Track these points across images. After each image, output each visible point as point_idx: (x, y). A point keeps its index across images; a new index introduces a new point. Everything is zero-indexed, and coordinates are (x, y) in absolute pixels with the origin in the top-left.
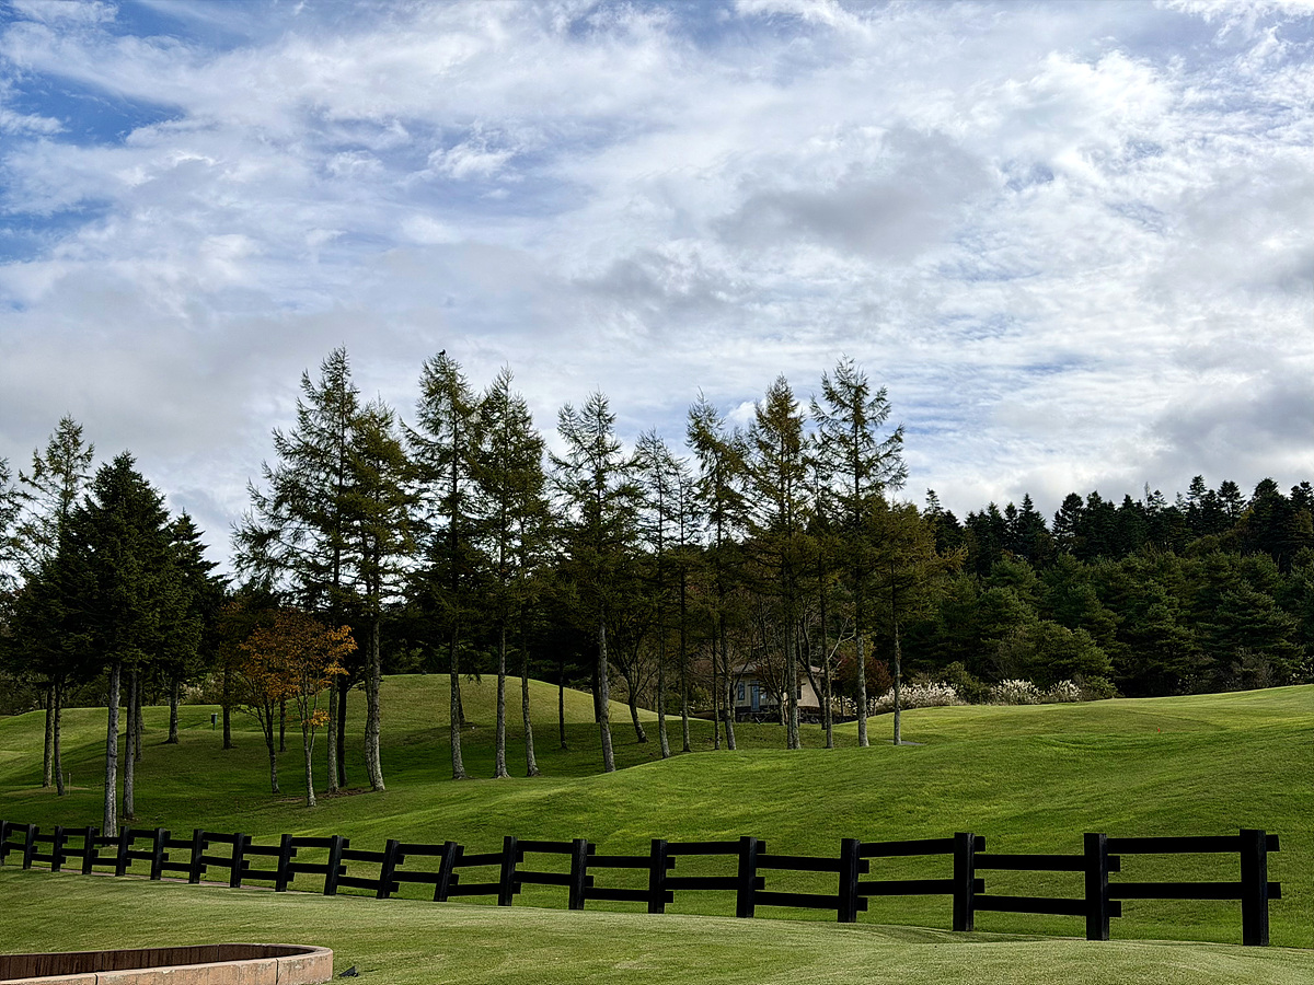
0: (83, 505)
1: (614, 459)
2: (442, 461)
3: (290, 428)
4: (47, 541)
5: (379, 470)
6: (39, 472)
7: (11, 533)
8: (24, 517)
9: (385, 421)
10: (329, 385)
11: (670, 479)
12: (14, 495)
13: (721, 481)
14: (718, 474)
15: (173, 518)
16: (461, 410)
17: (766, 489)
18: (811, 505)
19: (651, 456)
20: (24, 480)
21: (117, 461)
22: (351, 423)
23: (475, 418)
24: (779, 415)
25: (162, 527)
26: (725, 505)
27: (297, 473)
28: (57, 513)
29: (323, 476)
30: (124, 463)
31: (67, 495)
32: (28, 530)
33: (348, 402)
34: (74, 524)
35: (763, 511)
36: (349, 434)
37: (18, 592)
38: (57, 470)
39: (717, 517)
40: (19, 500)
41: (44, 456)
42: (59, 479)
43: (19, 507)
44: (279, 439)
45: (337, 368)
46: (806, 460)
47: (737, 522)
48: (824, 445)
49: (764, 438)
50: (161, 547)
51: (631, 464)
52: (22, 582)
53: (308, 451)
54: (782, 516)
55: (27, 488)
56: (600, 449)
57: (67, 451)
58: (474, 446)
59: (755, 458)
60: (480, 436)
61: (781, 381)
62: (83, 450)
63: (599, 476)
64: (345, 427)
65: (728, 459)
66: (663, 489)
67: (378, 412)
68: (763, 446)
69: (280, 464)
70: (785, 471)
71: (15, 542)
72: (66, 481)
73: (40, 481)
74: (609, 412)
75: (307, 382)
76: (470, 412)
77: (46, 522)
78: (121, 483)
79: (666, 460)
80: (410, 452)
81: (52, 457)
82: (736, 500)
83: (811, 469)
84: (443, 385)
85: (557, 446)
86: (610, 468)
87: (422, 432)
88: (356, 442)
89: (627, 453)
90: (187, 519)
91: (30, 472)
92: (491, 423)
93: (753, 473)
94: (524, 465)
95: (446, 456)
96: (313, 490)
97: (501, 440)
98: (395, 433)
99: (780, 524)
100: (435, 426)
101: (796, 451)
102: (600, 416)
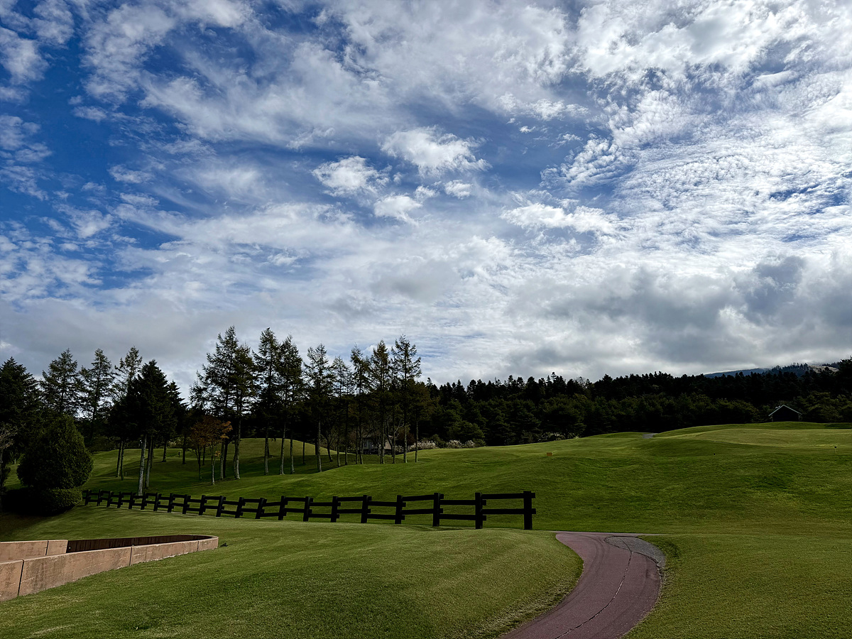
0: (137, 378)
1: (326, 365)
2: (266, 365)
3: (213, 351)
4: (123, 390)
5: (244, 368)
6: (122, 365)
7: (110, 387)
8: (115, 381)
9: (247, 351)
10: (228, 338)
11: (345, 372)
12: (112, 374)
13: (361, 373)
14: (361, 371)
15: (169, 383)
16: (275, 348)
17: (376, 376)
18: (390, 382)
19: (339, 366)
20: (116, 368)
21: (150, 363)
22: (235, 351)
23: (278, 351)
24: (381, 353)
25: (165, 386)
26: (362, 381)
27: (214, 368)
28: (127, 380)
29: (224, 369)
30: (153, 363)
31: (132, 374)
32: (117, 386)
33: (235, 344)
34: (133, 385)
35: (375, 384)
36: (234, 355)
37: (111, 407)
38: (128, 366)
39: (359, 386)
40: (114, 375)
41: (124, 360)
42: (129, 369)
43: (114, 378)
44: (209, 356)
45: (231, 333)
46: (389, 367)
47: (366, 387)
48: (395, 363)
49: (376, 359)
50: (164, 393)
51: (332, 367)
52: (113, 404)
53: (218, 360)
54: (381, 385)
55: (117, 371)
56: (321, 362)
57: (133, 359)
58: (278, 360)
59: (373, 366)
60: (280, 357)
61: (382, 341)
62: (138, 359)
63: (321, 371)
64: (233, 353)
65: (364, 366)
66: (342, 376)
67: (244, 347)
68: (375, 362)
69: (208, 364)
70: (383, 371)
71: (111, 390)
72: (131, 369)
73: (122, 369)
74: (325, 350)
75: (220, 337)
76: (278, 348)
77: (123, 383)
78: (151, 371)
79: (343, 366)
80: (255, 362)
81: (127, 361)
82: (366, 380)
83: (391, 370)
84: (268, 339)
85: (307, 360)
86: (324, 368)
87: (260, 355)
88: (236, 358)
89: (330, 364)
90: (174, 383)
91: (119, 366)
92: (284, 353)
93: (372, 371)
94: (295, 367)
95: (268, 363)
96: (220, 374)
97: (287, 358)
98: (250, 355)
99: (380, 388)
100: (265, 353)
101: (386, 364)
102: (322, 351)
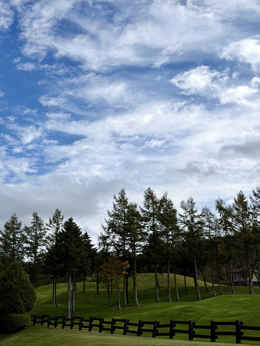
0: (61, 231)
1: (196, 214)
2: (150, 216)
3: (111, 209)
4: (53, 240)
5: (134, 219)
6: (51, 223)
7: (44, 239)
8: (47, 234)
9: (135, 206)
10: (121, 198)
11: (212, 219)
12: (45, 229)
13: (226, 219)
14: (225, 217)
15: (83, 233)
16: (155, 203)
17: (239, 221)
18: (252, 225)
19: (206, 212)
20: (47, 225)
21: (69, 220)
22: (126, 207)
23: (158, 205)
24: (241, 200)
25: (80, 236)
26: (227, 225)
27: (113, 221)
28: (55, 233)
29: (120, 221)
30: (71, 220)
31: (58, 229)
32: (48, 238)
33: (126, 202)
34: (59, 236)
35: (238, 227)
36: (126, 210)
37: (46, 253)
38: (55, 222)
39: (225, 229)
40: (46, 230)
41: (52, 219)
42: (55, 225)
43: (46, 232)
44: (109, 212)
45: (123, 193)
46: (249, 213)
47: (231, 230)
48: (254, 208)
49: (237, 207)
50: (80, 241)
51: (201, 215)
52: (47, 251)
53: (115, 215)
54: (243, 228)
55: (48, 227)
56: (192, 212)
57: (57, 217)
58: (158, 212)
59: (235, 212)
60: (160, 210)
61: (241, 191)
62: (61, 217)
63: (192, 219)
64: (125, 208)
65: (226, 213)
66: (210, 222)
67: (133, 204)
68: (237, 209)
69: (109, 219)
70: (244, 216)
71: (45, 241)
72: (57, 225)
73: (51, 225)
74: (194, 202)
75: (115, 197)
76: (157, 203)
77: (52, 235)
78: (70, 226)
79: (210, 214)
80: (142, 214)
81: (54, 219)
82: (230, 224)
83: (251, 215)
84: (150, 196)
85: (181, 211)
86: (195, 216)
87: (145, 209)
88: (128, 212)
89: (199, 213)
90: (87, 233)
91: (48, 223)
92: (163, 206)
93: (234, 217)
94: (172, 216)
95: (151, 215)
96: (117, 225)
97: (165, 210)
98: (138, 209)
99: (243, 230)
100: (148, 207)
101: (246, 210)
102: (192, 203)
